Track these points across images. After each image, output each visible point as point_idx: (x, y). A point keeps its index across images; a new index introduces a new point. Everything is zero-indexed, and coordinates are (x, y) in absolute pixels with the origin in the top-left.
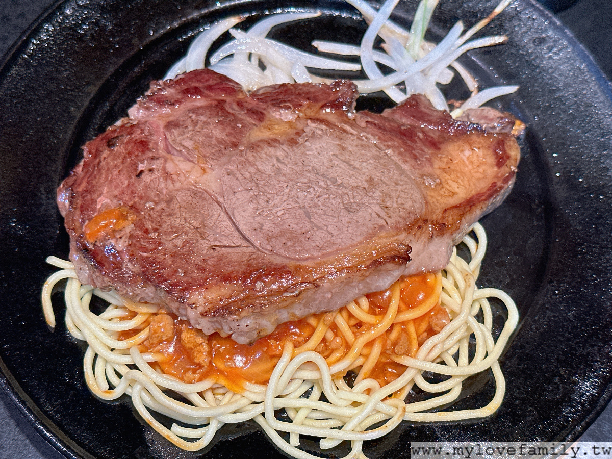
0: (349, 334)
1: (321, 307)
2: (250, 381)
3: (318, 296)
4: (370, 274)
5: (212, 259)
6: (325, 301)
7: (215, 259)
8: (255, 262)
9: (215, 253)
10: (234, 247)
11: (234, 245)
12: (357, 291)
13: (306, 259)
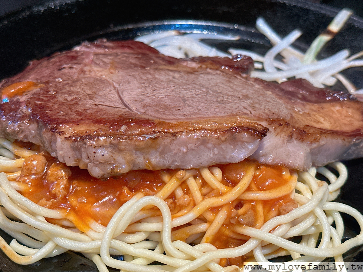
0: (197, 195)
1: (176, 161)
2: (96, 220)
3: (174, 147)
4: (226, 140)
5: (92, 110)
6: (180, 154)
7: (94, 111)
8: (127, 116)
9: (96, 107)
10: (114, 107)
11: (114, 106)
12: (212, 155)
13: (172, 120)
